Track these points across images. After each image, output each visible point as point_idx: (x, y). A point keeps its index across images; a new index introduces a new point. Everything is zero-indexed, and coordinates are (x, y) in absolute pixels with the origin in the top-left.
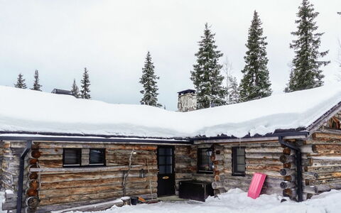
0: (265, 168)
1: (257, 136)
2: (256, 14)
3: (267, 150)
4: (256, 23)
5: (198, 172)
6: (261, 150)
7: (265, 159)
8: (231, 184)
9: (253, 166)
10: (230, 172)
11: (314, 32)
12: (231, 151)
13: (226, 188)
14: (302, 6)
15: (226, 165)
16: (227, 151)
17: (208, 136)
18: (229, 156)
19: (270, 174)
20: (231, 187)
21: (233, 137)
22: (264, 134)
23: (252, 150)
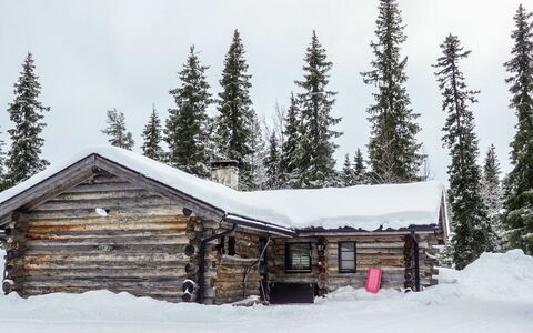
0: (380, 263)
1: (389, 230)
2: (237, 34)
3: (383, 245)
4: (236, 49)
5: (286, 272)
6: (375, 245)
7: (380, 254)
8: (337, 282)
9: (366, 262)
10: (337, 269)
11: (326, 89)
12: (337, 246)
13: (331, 288)
14: (311, 47)
15: (330, 262)
16: (332, 246)
17: (326, 228)
18: (336, 252)
19: (385, 268)
20: (337, 286)
21: (360, 230)
22: (397, 228)
23: (364, 245)
